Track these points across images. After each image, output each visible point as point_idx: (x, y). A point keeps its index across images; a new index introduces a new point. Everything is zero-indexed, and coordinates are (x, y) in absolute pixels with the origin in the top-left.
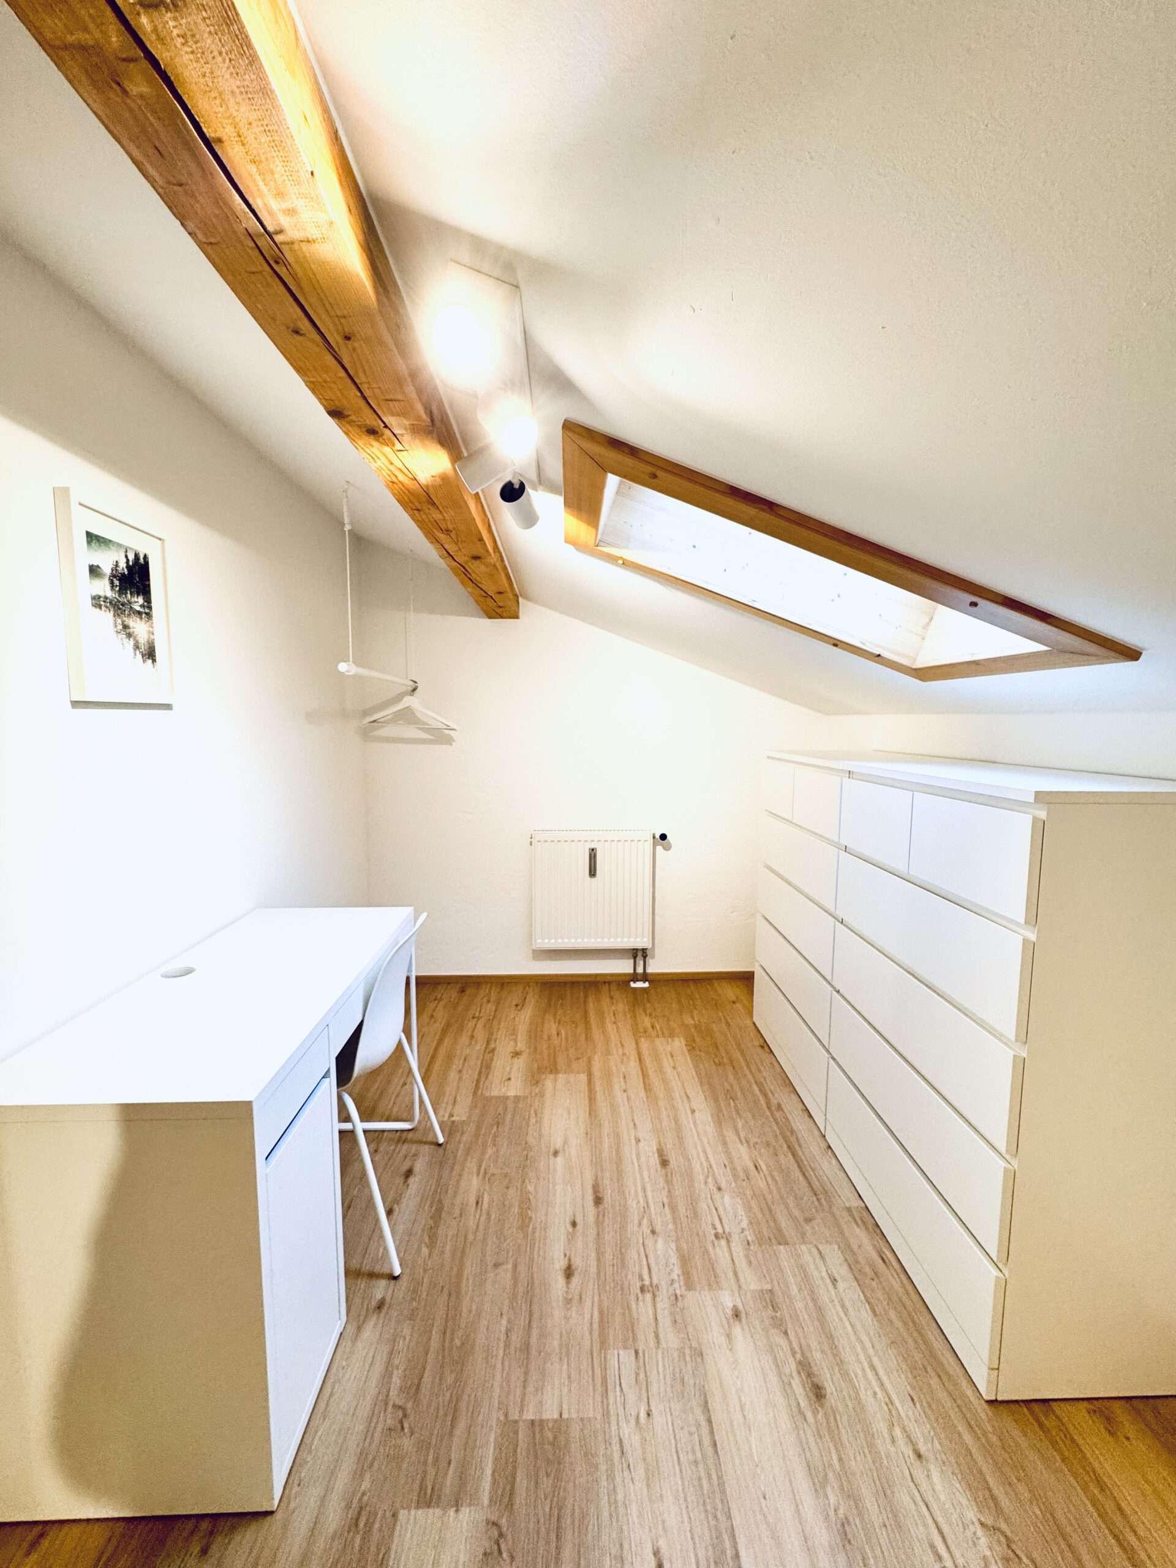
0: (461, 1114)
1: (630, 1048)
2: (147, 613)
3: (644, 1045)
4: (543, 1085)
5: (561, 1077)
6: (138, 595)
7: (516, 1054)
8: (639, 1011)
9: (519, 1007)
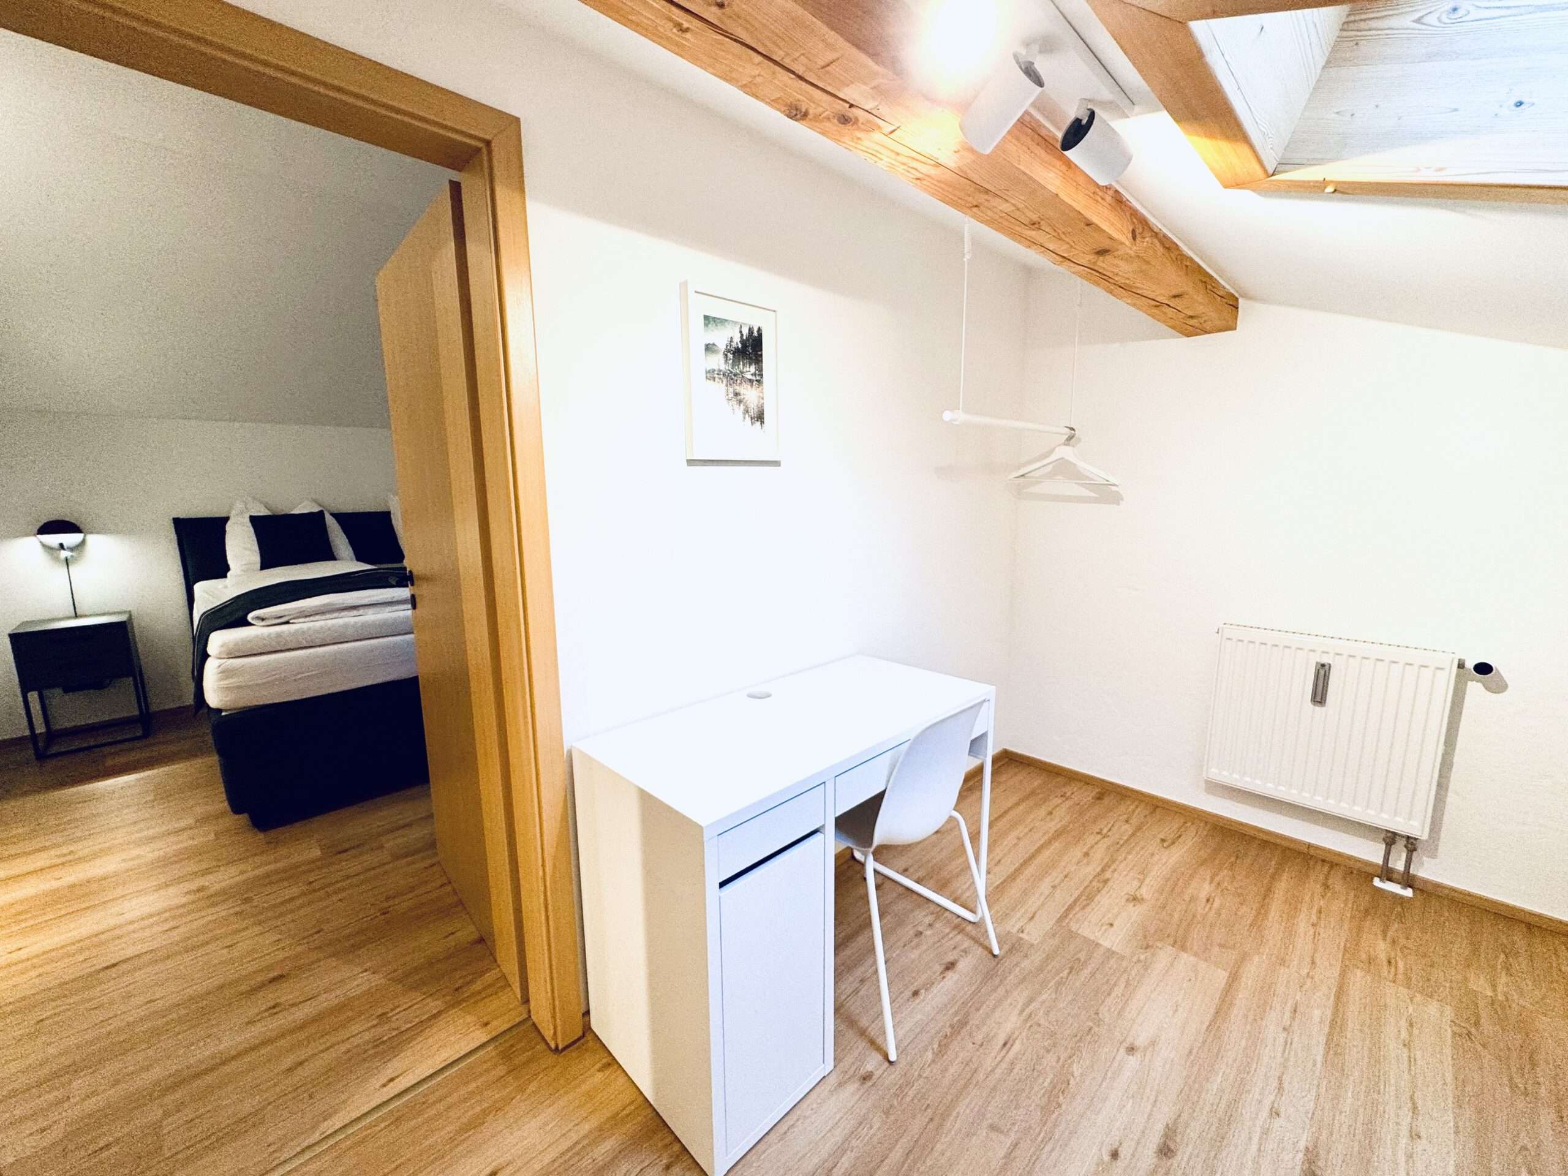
0: (1034, 934)
1: (1328, 972)
2: (758, 380)
3: (1358, 979)
4: (1153, 955)
5: (1186, 959)
6: (750, 364)
7: (1135, 899)
8: (1372, 927)
9: (1165, 844)
